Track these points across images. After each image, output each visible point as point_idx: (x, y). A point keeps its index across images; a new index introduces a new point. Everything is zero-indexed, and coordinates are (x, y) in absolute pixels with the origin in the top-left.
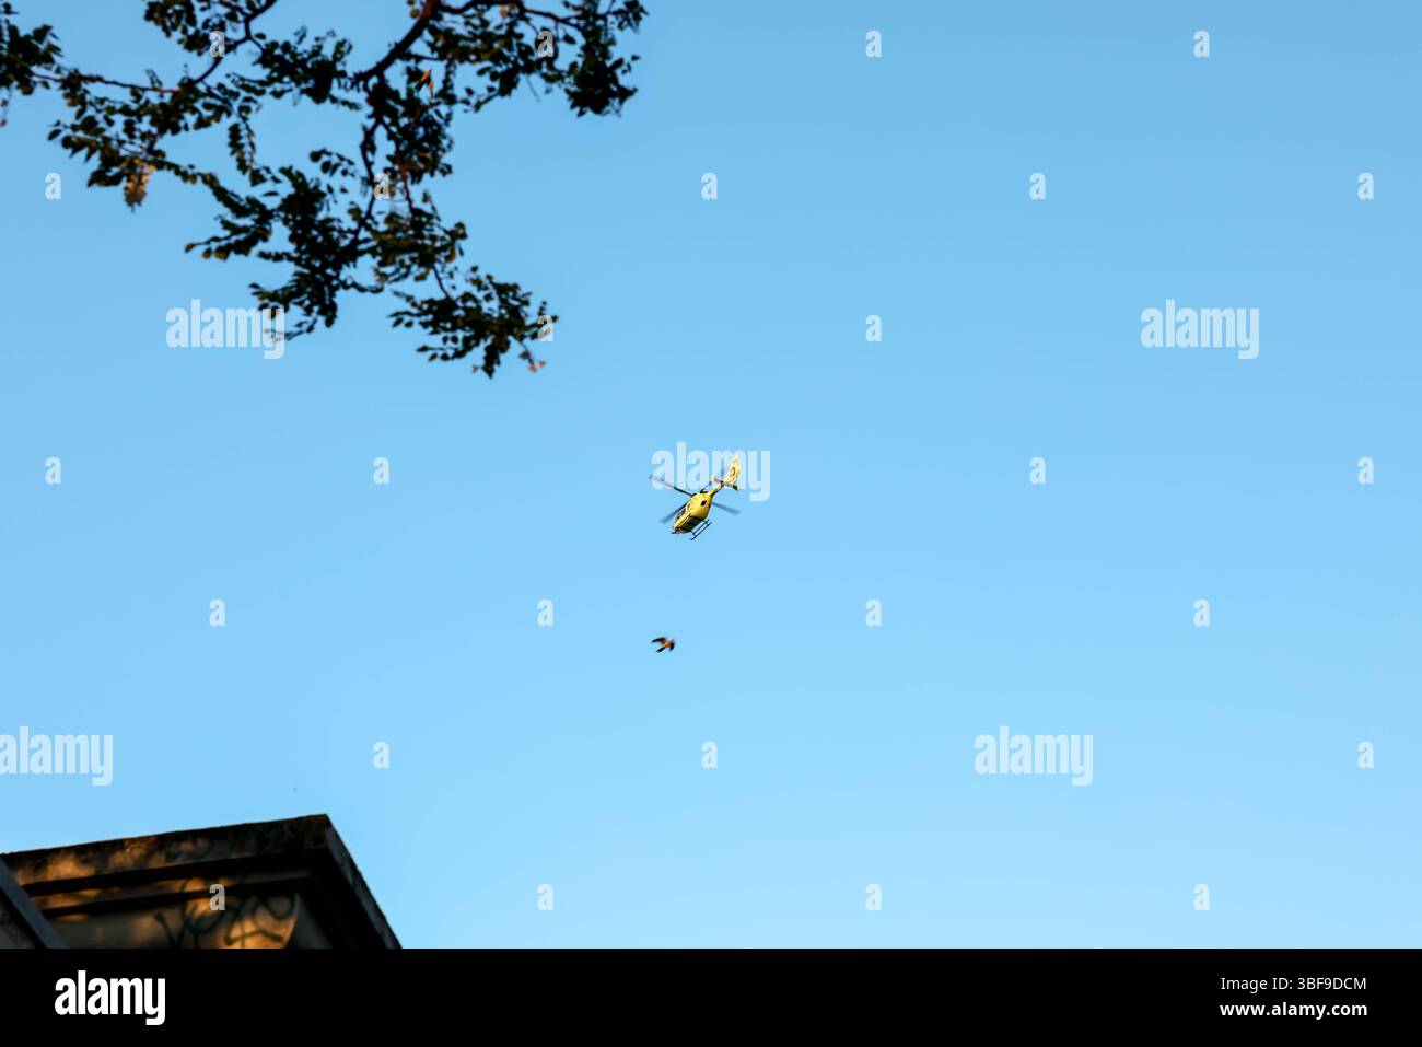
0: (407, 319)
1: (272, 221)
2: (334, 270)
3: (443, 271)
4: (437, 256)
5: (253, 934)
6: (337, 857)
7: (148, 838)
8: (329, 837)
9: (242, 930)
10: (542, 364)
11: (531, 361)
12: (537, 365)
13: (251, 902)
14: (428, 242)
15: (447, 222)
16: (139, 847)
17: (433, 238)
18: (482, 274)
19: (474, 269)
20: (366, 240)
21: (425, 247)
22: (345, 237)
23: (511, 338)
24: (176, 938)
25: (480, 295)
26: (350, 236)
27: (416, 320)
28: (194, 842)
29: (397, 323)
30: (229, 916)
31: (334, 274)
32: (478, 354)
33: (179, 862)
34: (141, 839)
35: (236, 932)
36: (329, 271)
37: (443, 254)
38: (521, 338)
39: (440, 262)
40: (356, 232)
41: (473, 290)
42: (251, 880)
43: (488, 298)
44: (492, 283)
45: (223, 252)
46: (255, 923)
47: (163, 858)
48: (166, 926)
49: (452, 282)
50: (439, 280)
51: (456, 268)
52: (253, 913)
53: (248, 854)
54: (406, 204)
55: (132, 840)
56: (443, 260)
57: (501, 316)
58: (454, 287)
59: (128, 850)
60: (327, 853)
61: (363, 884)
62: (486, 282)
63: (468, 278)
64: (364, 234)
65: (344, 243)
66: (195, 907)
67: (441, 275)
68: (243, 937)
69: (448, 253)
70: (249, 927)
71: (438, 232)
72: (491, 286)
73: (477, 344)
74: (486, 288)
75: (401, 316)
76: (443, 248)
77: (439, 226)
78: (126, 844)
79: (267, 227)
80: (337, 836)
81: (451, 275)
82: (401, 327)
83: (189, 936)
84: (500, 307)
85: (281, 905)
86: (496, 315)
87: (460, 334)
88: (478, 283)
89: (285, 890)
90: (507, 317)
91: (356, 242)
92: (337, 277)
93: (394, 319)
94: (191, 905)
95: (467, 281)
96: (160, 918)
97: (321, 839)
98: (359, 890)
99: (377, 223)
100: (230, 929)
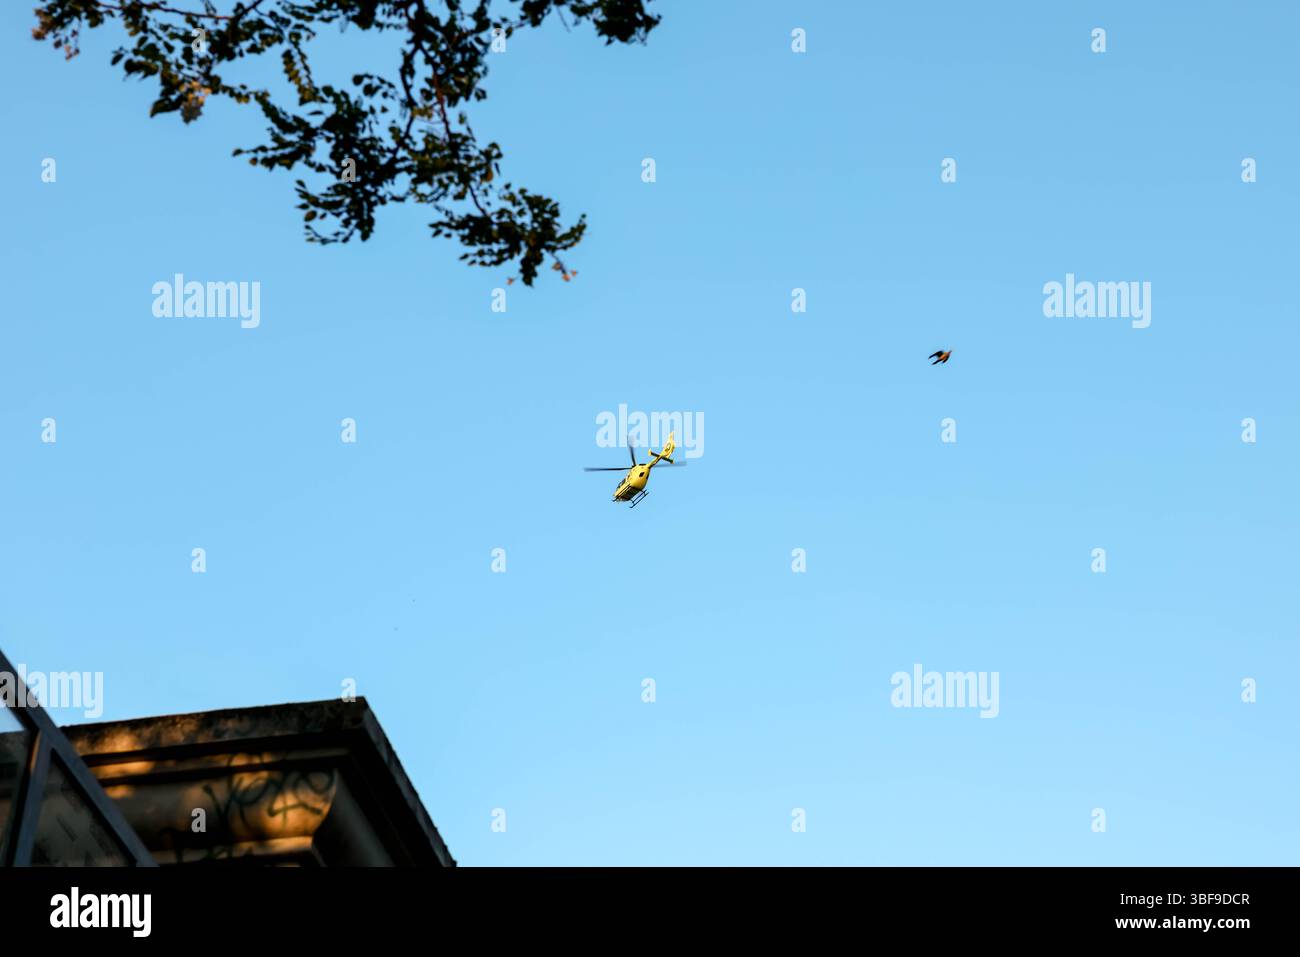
0: (446, 230)
1: (315, 138)
2: (373, 186)
3: (478, 189)
4: (472, 175)
5: (294, 807)
6: (373, 737)
7: (198, 714)
8: (366, 717)
9: (285, 802)
10: (574, 273)
11: (564, 272)
12: (569, 275)
13: (293, 776)
14: (463, 162)
15: (482, 144)
16: (190, 723)
17: (468, 158)
18: (515, 189)
19: (508, 186)
20: (404, 159)
21: (461, 166)
22: (384, 156)
23: (543, 251)
24: (223, 808)
25: (515, 210)
26: (389, 155)
27: (454, 233)
28: (241, 720)
29: (438, 233)
30: (272, 789)
31: (373, 190)
32: (514, 265)
33: (227, 738)
34: (191, 716)
35: (278, 805)
36: (368, 187)
37: (478, 173)
38: (552, 249)
39: (475, 180)
40: (394, 152)
41: (508, 205)
42: (293, 756)
43: (521, 213)
44: (525, 197)
45: (269, 163)
46: (296, 796)
47: (211, 733)
48: (214, 798)
49: (486, 199)
50: (474, 197)
51: (491, 186)
52: (295, 787)
53: (290, 732)
54: (443, 125)
55: (184, 717)
56: (478, 178)
57: (534, 229)
58: (489, 204)
59: (179, 726)
60: (364, 733)
61: (398, 762)
62: (519, 197)
63: (501, 195)
64: (402, 153)
65: (383, 161)
66: (241, 781)
67: (476, 193)
68: (285, 810)
69: (483, 172)
70: (290, 800)
71: (474, 153)
72: (524, 202)
73: (511, 257)
74: (520, 204)
75: (441, 227)
76: (479, 167)
77: (474, 147)
78: (177, 720)
79: (312, 144)
80: (373, 717)
81: (486, 192)
82: (441, 237)
83: (234, 807)
84: (533, 222)
85: (320, 780)
86: (529, 228)
87: (495, 247)
88: (512, 198)
89: (324, 766)
90: (539, 230)
91: (394, 160)
92: (375, 193)
93: (433, 230)
94: (237, 778)
95: (500, 198)
96: (208, 790)
97: (358, 720)
98: (393, 768)
99: (415, 144)
100: (273, 802)
